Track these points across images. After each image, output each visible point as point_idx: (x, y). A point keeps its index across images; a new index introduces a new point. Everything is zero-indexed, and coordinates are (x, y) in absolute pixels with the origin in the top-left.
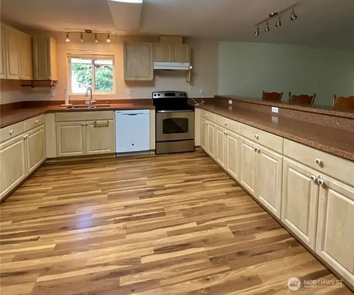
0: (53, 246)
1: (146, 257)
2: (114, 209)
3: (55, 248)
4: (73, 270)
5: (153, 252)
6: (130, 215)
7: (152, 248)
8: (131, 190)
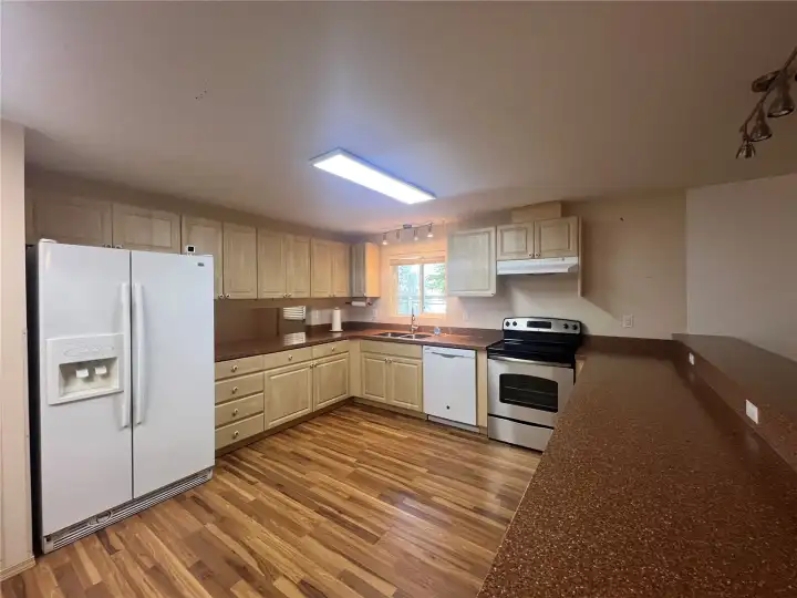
0: (252, 498)
1: (287, 581)
2: (340, 493)
3: (251, 503)
4: (236, 539)
5: (297, 581)
6: (340, 512)
7: (302, 575)
8: (386, 479)
